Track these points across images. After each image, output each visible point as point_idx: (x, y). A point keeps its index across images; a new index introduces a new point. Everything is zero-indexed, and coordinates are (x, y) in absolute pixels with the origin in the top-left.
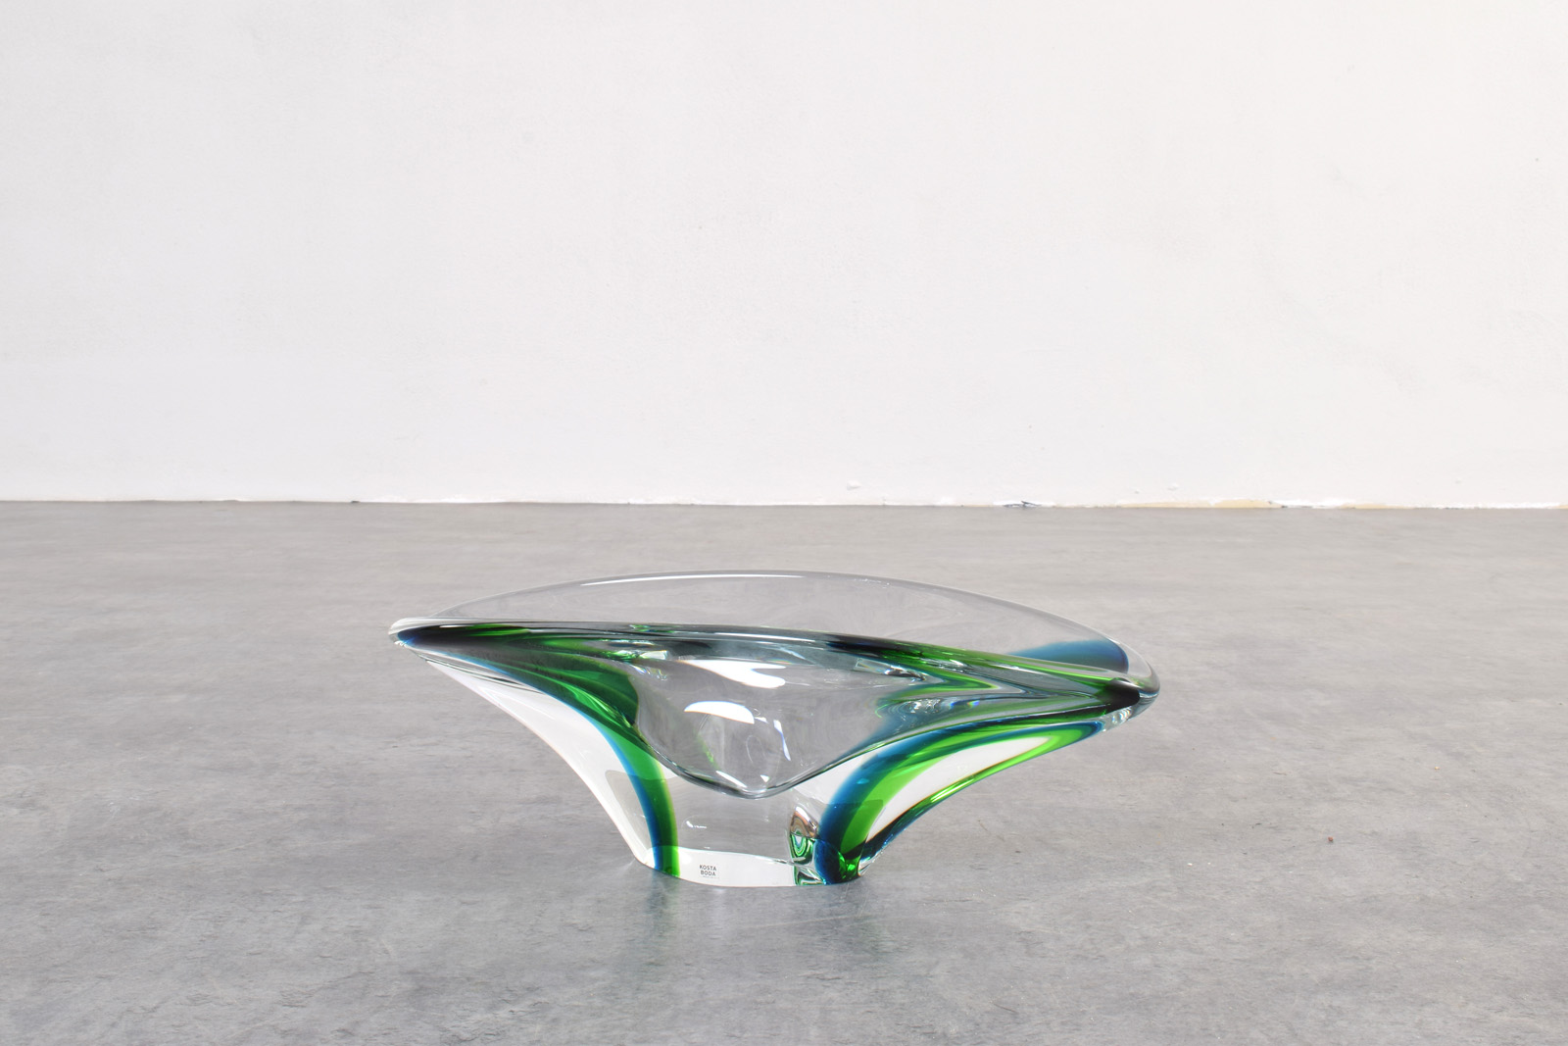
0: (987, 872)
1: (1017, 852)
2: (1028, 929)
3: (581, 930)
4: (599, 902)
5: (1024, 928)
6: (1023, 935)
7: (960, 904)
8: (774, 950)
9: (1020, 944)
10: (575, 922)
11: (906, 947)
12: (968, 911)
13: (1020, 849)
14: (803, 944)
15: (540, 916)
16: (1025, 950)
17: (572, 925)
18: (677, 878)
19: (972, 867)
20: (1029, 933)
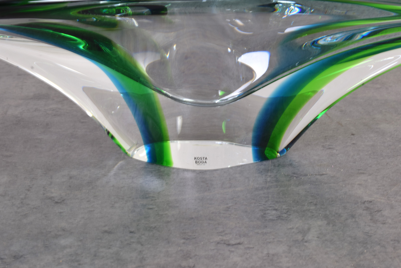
0: (335, 151)
1: (353, 134)
2: (370, 199)
3: (57, 203)
4: (71, 178)
5: (366, 198)
6: (366, 205)
7: (318, 177)
8: (192, 218)
9: (365, 212)
10: (53, 195)
11: (286, 215)
12: (326, 183)
13: (354, 132)
14: (213, 213)
15: (29, 190)
16: (370, 217)
17: (50, 198)
18: (168, 167)
19: (323, 146)
20: (371, 202)
